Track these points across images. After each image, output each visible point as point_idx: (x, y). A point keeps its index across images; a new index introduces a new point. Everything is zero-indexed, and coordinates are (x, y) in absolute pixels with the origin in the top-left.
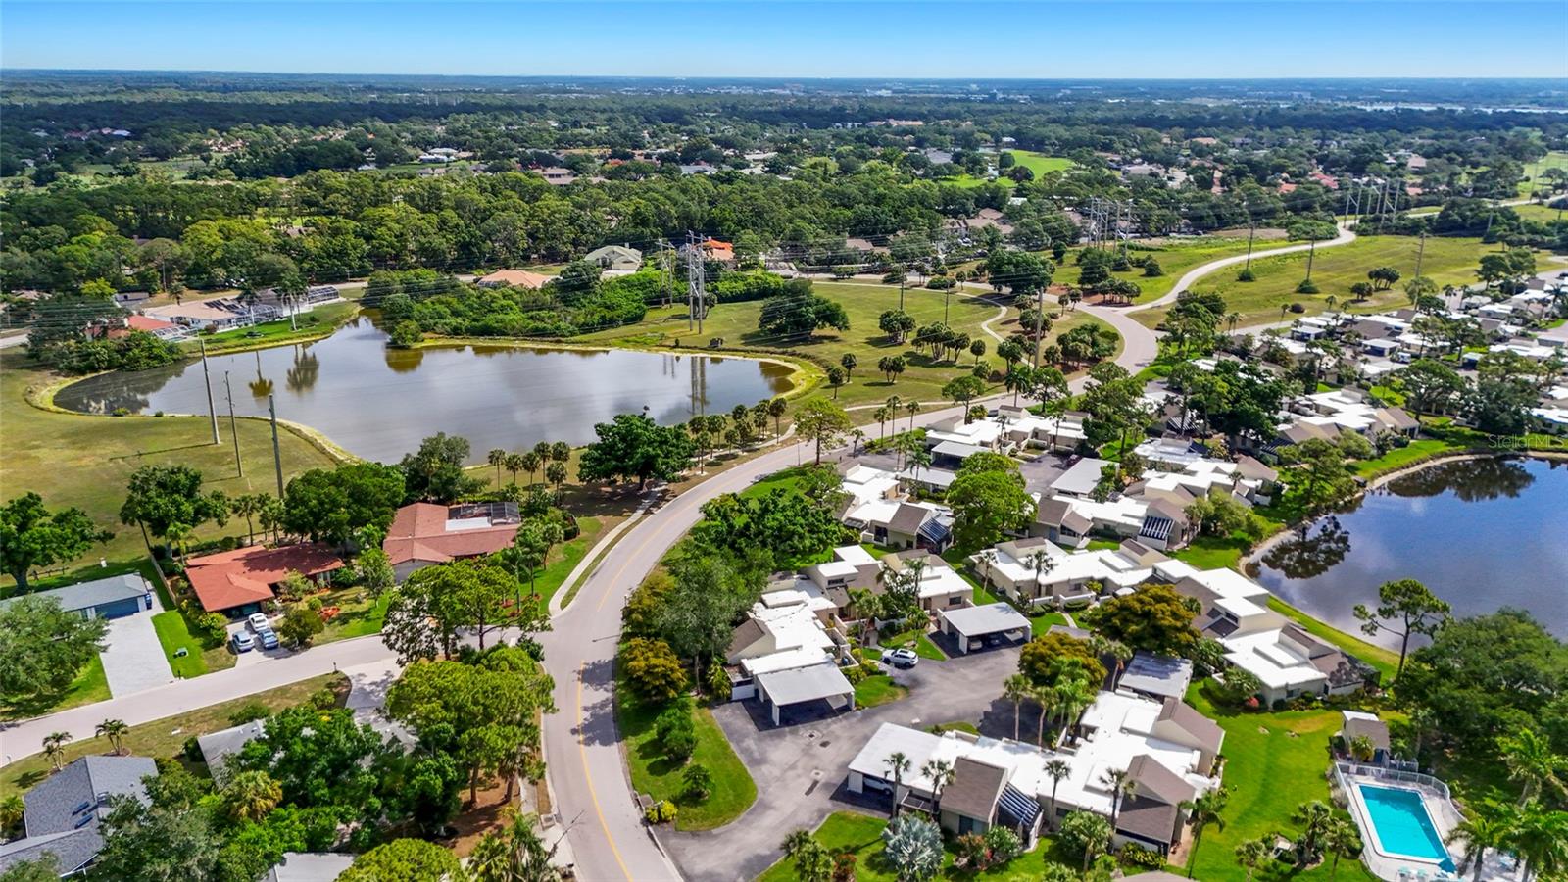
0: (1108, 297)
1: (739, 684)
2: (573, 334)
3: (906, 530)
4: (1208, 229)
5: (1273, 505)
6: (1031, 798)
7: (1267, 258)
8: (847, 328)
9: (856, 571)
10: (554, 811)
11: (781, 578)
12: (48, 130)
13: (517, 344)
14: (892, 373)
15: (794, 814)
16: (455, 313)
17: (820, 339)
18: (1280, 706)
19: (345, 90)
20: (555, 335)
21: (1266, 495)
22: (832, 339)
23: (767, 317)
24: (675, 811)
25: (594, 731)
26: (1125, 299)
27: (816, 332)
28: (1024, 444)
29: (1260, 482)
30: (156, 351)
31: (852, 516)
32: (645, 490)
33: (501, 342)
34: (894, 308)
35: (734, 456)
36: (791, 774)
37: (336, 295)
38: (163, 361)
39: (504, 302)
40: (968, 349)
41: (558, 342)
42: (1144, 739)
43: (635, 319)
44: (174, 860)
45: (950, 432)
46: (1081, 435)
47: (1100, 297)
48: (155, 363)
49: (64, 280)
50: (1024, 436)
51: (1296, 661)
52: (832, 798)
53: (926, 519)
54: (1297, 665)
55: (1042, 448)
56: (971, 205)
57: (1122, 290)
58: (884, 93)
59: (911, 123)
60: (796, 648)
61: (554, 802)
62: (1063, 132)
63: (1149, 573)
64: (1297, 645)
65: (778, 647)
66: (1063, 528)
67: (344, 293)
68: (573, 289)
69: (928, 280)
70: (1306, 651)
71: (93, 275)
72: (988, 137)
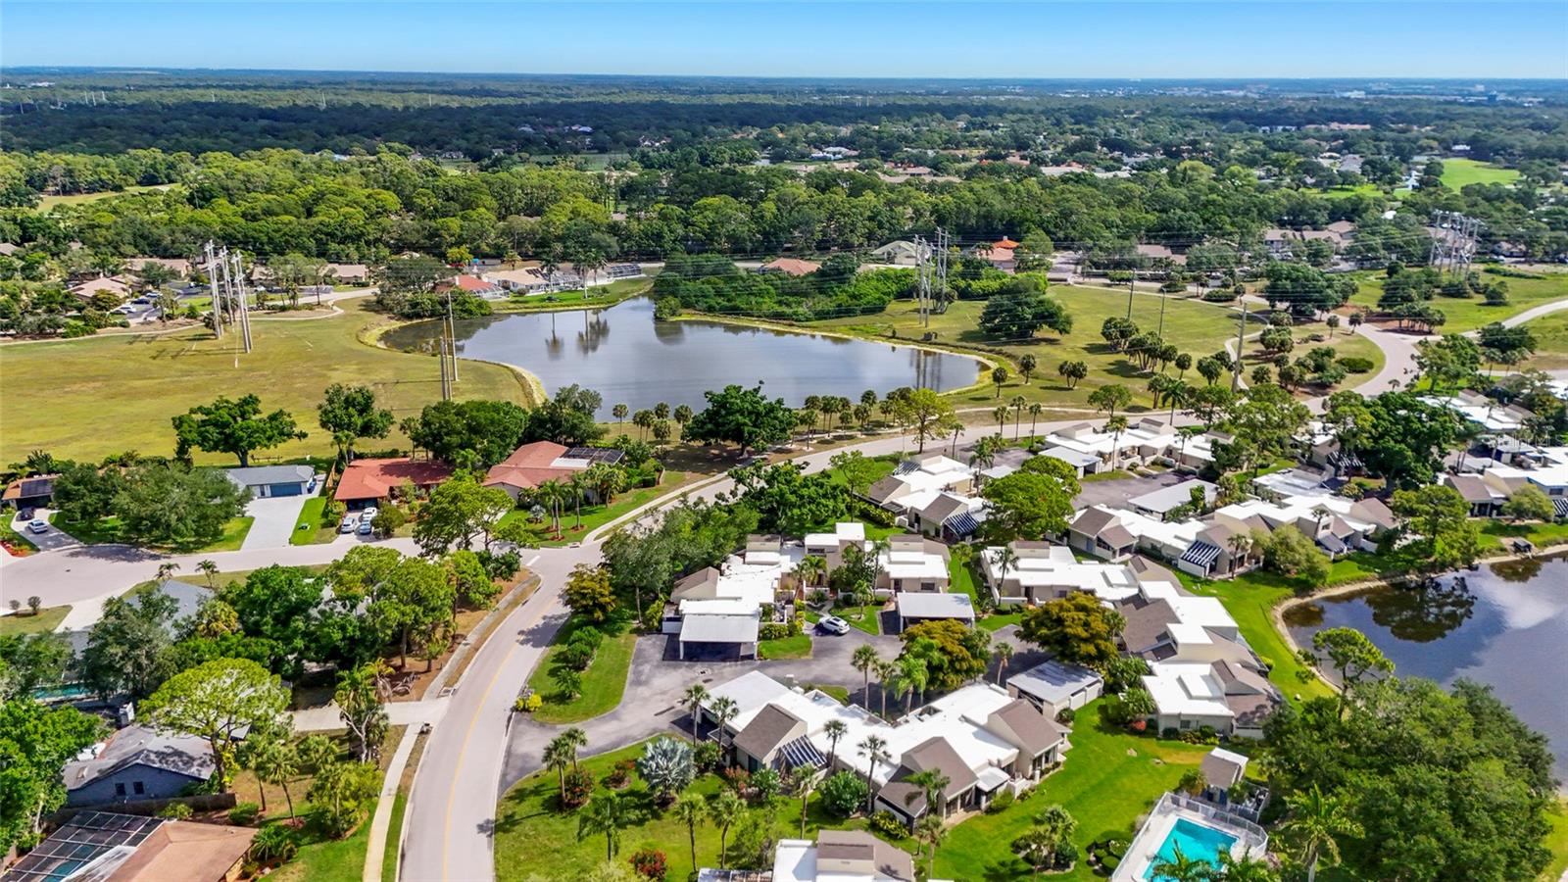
0: (1405, 323)
1: (669, 619)
2: (808, 320)
3: (933, 519)
5: (1379, 554)
6: (821, 754)
8: (1068, 332)
9: (837, 544)
10: (456, 687)
11: (768, 540)
12: (533, 126)
13: (757, 324)
14: (1073, 378)
15: (631, 727)
16: (719, 293)
17: (1038, 341)
18: (1171, 734)
19: (801, 93)
20: (792, 319)
21: (1373, 540)
22: (1051, 342)
23: (989, 316)
24: (540, 704)
25: (534, 637)
26: (1426, 328)
27: (1037, 334)
28: (1149, 460)
29: (1373, 527)
30: (467, 306)
31: (900, 501)
32: (746, 455)
33: (744, 322)
34: (1120, 315)
35: (851, 438)
36: (658, 697)
37: (639, 271)
38: (472, 315)
39: (764, 286)
40: (1174, 362)
41: (791, 325)
42: (975, 729)
43: (876, 309)
44: (126, 648)
45: (1070, 438)
46: (1208, 456)
47: (1395, 324)
48: (465, 315)
49: (438, 246)
50: (1154, 451)
51: (1209, 694)
52: (674, 722)
53: (958, 512)
54: (1210, 699)
55: (1168, 467)
56: (1322, 217)
57: (1418, 316)
58: (1354, 95)
59: (1355, 127)
60: (736, 599)
61: (462, 680)
62: (1534, 140)
63: (1135, 591)
64: (1220, 679)
65: (718, 595)
66: (1099, 539)
67: (646, 271)
68: (831, 278)
69: (1206, 291)
70: (1225, 687)
71: (458, 244)
72: (1435, 144)
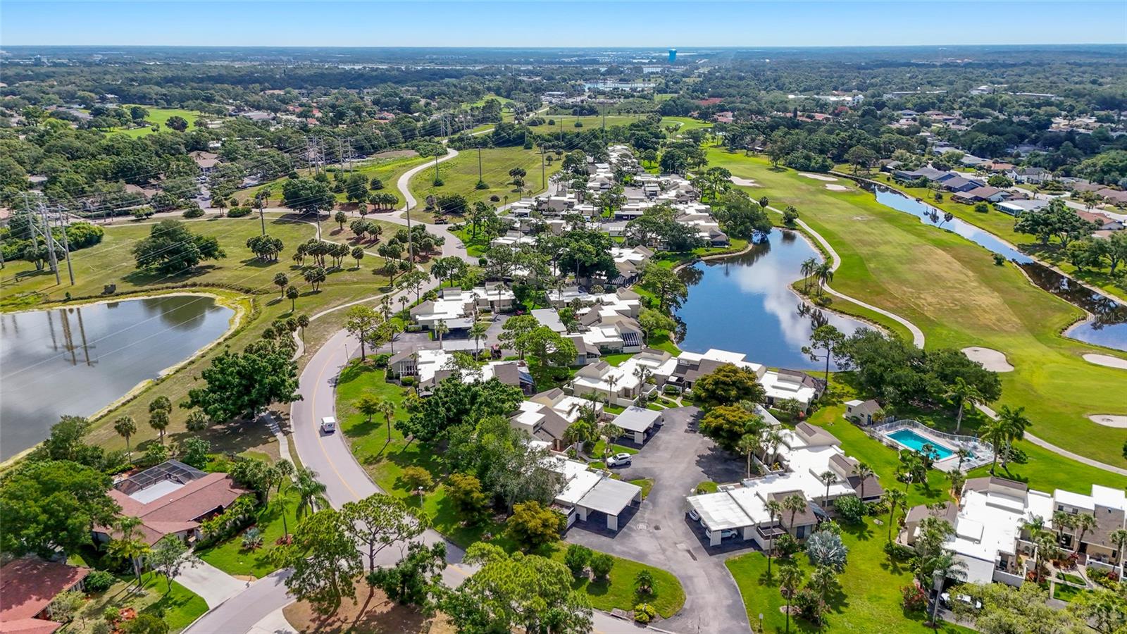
0: (377, 206)
1: (570, 514)
4: (369, 154)
7: (424, 171)
8: (224, 256)
9: (542, 416)
14: (316, 283)
15: (707, 574)
17: (202, 269)
22: (212, 268)
26: (389, 206)
28: (478, 311)
36: (668, 553)
40: (350, 256)
46: (509, 297)
47: (371, 208)
50: (473, 305)
51: (798, 386)
55: (490, 312)
57: (386, 199)
60: (574, 476)
64: (794, 377)
66: (588, 353)
69: (226, 210)
70: (800, 379)
